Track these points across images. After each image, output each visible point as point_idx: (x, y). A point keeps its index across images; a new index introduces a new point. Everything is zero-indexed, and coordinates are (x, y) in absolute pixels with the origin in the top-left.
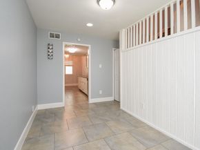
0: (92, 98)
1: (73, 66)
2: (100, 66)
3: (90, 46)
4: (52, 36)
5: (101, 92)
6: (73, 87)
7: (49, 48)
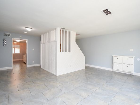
0: (28, 65)
1: (20, 48)
2: (33, 49)
3: (27, 40)
4: (6, 35)
5: (33, 62)
6: (20, 61)
7: (4, 41)
